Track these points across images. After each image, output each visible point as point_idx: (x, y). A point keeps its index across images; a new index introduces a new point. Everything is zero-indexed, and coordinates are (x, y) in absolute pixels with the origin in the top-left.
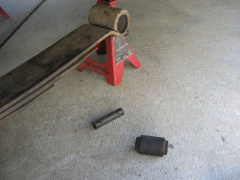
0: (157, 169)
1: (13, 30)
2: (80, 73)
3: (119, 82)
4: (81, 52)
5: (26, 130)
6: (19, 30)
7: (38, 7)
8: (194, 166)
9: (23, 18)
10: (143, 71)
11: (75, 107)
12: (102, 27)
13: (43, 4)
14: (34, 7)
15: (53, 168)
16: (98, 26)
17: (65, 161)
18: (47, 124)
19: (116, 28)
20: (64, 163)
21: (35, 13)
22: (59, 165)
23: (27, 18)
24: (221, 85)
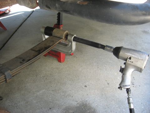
0: (79, 94)
1: (10, 36)
2: (45, 57)
3: (64, 61)
4: (50, 47)
5: (23, 81)
6: (13, 36)
7: (21, 25)
8: (95, 94)
9: (14, 30)
10: (75, 57)
11: (44, 71)
12: (58, 37)
13: (24, 23)
14: (19, 24)
15: (35, 95)
16: (56, 37)
17: (41, 92)
18: (32, 78)
19: (63, 38)
20: (40, 93)
21: (20, 28)
22: (38, 93)
23: (16, 31)
24: (110, 63)
